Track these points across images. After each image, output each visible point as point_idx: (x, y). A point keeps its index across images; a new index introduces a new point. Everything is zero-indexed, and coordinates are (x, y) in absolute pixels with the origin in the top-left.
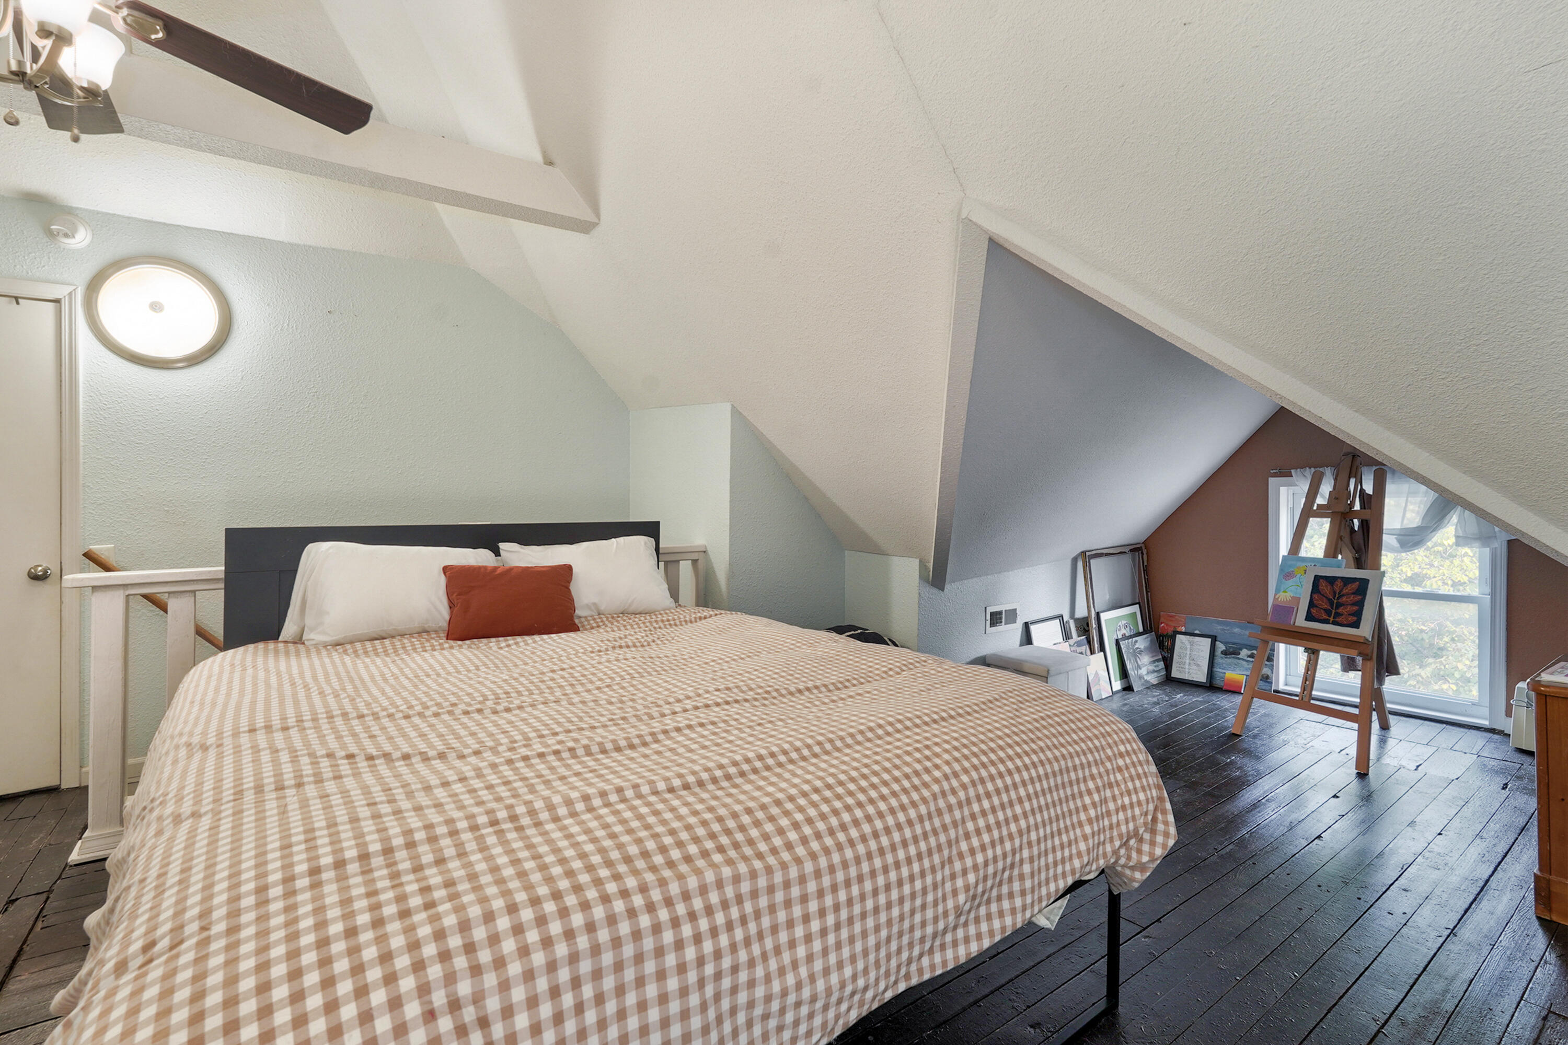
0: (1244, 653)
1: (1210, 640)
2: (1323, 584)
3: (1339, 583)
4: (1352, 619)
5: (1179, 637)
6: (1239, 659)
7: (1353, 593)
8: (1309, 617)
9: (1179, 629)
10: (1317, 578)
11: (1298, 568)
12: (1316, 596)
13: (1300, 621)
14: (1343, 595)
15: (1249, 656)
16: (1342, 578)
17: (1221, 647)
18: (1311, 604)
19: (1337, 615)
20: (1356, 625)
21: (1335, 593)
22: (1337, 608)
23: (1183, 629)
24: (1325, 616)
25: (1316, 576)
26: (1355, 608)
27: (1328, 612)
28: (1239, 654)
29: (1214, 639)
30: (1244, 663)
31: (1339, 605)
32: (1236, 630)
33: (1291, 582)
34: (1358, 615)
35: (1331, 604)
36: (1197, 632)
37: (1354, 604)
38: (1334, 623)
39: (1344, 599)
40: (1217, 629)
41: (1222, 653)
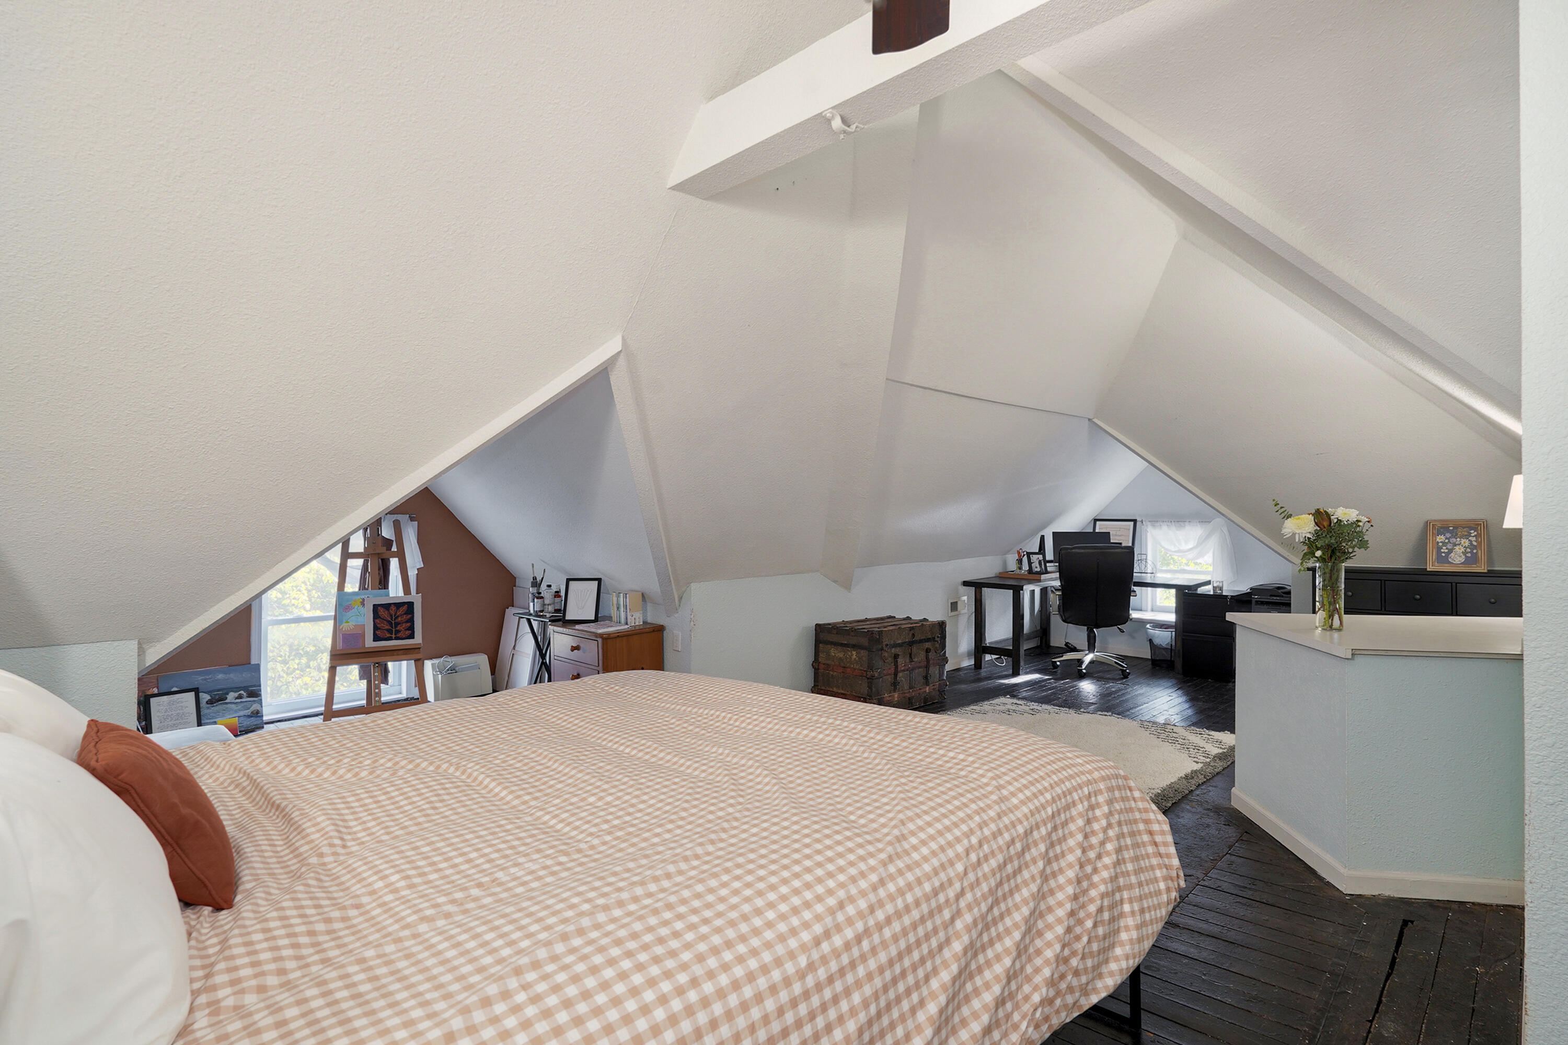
0: (231, 696)
1: (193, 693)
2: (382, 612)
3: (393, 608)
4: (408, 632)
5: (152, 700)
6: (227, 703)
7: (405, 614)
8: (376, 638)
9: (149, 692)
10: (375, 607)
11: (355, 601)
12: (377, 621)
13: (370, 643)
14: (398, 616)
15: (237, 698)
16: (395, 604)
17: (205, 697)
18: (376, 628)
19: (397, 632)
20: (412, 636)
21: (391, 616)
22: (395, 627)
23: (155, 691)
24: (388, 635)
25: (374, 605)
26: (409, 624)
27: (390, 631)
28: (226, 698)
29: (197, 691)
30: (233, 706)
31: (397, 624)
32: (220, 676)
33: (350, 613)
34: (412, 628)
35: (391, 624)
36: (175, 689)
37: (407, 622)
38: (397, 638)
39: (399, 619)
40: (198, 681)
41: (207, 703)
